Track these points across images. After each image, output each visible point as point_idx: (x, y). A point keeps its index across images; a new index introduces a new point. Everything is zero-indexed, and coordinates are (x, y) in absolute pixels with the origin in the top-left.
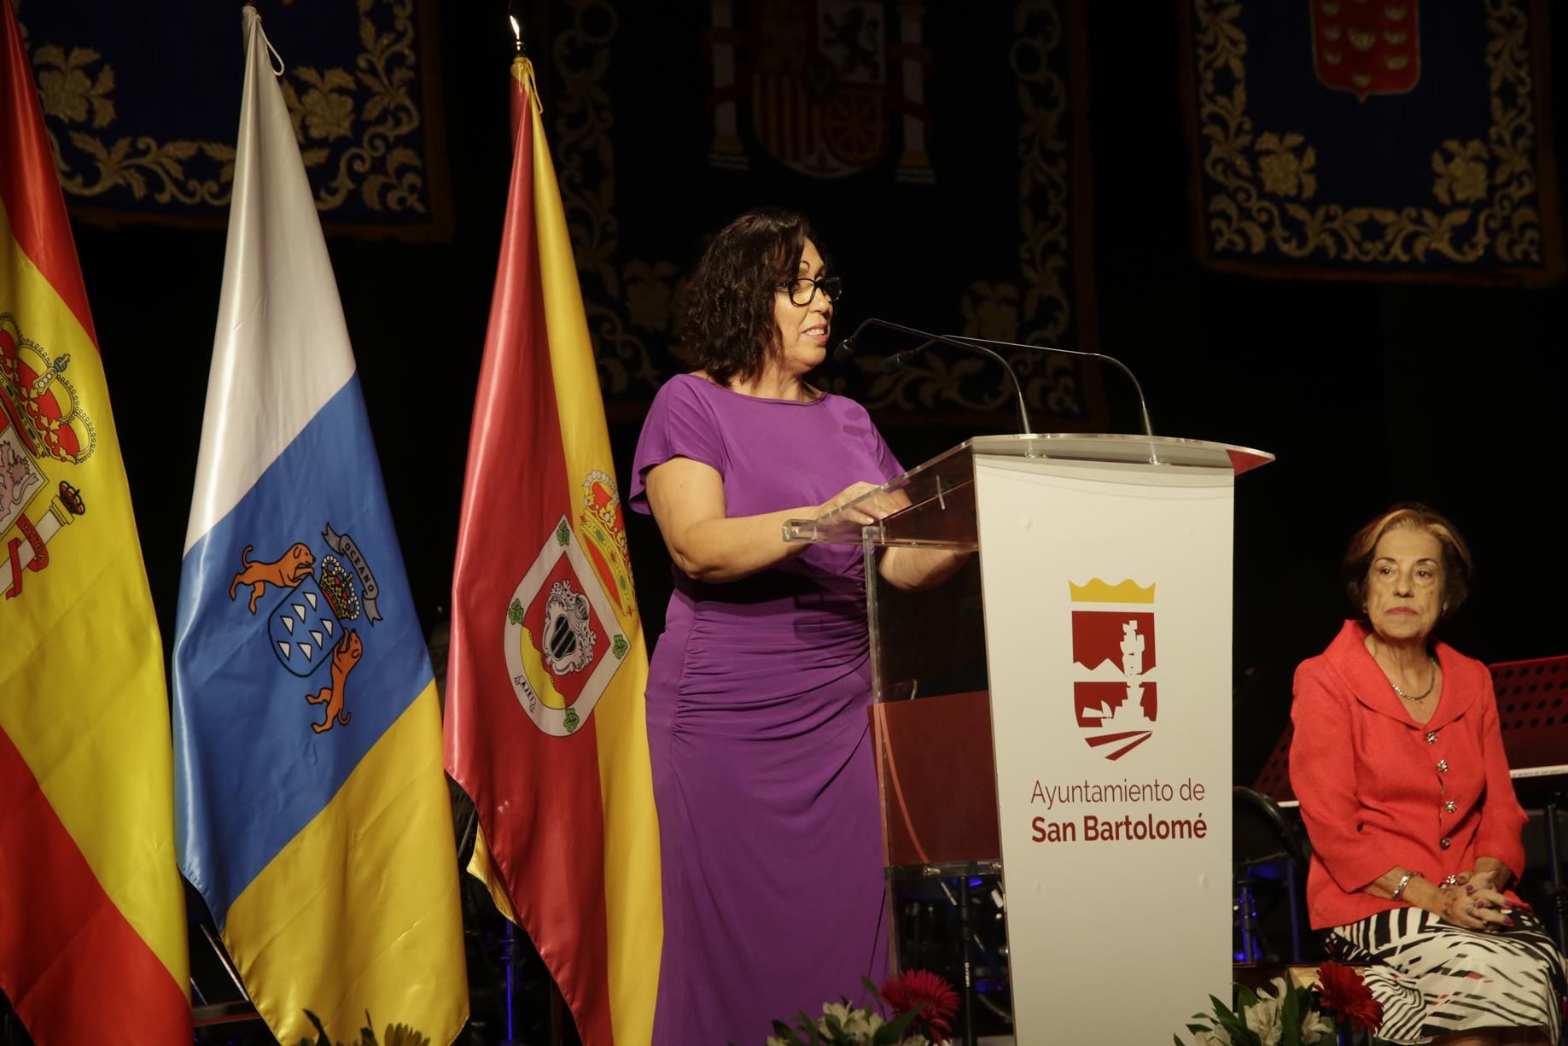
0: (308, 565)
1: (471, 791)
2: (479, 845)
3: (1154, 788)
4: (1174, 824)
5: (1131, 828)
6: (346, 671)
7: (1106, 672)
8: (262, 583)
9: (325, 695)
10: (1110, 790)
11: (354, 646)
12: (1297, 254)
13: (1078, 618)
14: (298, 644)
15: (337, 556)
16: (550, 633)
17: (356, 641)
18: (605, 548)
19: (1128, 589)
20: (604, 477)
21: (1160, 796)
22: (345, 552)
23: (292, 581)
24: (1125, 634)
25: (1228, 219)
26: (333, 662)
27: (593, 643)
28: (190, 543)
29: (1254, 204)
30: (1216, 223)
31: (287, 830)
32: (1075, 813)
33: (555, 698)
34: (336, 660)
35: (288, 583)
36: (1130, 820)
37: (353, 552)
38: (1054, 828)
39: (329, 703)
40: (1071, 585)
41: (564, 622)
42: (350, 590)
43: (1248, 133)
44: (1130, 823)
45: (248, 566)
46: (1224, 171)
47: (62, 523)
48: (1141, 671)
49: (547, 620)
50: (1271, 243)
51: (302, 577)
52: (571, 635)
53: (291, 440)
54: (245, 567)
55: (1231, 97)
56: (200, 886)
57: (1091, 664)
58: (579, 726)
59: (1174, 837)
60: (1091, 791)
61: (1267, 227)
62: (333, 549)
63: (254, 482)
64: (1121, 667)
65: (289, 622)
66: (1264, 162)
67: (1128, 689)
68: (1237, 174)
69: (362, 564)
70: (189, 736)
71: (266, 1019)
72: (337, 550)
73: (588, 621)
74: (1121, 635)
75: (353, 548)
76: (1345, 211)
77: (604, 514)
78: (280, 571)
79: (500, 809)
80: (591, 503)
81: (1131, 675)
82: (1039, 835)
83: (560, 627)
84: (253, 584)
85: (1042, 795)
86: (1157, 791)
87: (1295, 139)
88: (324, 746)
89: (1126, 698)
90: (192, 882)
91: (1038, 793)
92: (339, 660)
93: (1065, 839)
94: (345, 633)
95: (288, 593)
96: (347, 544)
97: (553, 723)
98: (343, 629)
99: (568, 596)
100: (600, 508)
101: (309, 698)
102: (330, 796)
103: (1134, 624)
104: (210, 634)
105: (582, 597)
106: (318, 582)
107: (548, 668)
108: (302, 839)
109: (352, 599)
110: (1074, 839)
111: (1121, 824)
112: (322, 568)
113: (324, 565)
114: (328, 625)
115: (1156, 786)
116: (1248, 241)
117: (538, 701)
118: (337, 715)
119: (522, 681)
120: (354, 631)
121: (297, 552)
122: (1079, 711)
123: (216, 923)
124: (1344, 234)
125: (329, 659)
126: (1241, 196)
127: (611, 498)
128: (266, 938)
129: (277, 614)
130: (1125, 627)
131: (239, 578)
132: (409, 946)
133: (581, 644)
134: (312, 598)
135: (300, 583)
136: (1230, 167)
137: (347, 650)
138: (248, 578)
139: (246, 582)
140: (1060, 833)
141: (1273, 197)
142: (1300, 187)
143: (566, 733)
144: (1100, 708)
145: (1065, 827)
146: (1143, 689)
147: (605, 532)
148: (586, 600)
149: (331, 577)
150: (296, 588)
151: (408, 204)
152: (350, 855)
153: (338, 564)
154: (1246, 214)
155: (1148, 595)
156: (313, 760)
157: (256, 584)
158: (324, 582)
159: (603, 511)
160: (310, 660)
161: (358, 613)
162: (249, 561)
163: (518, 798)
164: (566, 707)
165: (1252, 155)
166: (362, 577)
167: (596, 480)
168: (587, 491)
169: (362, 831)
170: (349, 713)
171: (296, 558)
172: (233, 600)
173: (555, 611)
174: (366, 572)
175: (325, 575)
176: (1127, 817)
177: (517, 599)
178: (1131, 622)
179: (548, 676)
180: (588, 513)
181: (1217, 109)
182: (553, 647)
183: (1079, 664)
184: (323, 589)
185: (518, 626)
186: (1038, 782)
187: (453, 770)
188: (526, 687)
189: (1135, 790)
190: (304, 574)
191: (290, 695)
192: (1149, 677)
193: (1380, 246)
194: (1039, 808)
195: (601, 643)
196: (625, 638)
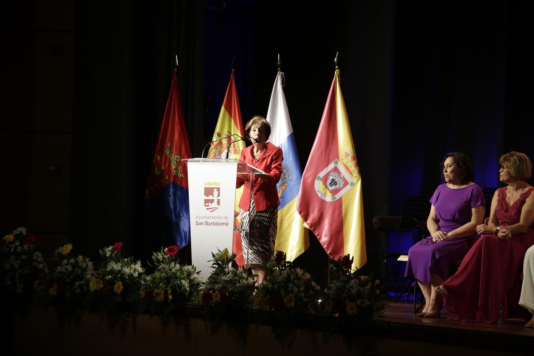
4: (222, 223)
5: (214, 224)
6: (283, 189)
7: (210, 197)
10: (210, 217)
11: (285, 185)
13: (205, 188)
16: (329, 181)
18: (349, 165)
19: (215, 183)
20: (348, 151)
22: (285, 168)
27: (343, 183)
32: (204, 221)
33: (329, 194)
34: (281, 187)
37: (287, 168)
40: (204, 183)
41: (334, 179)
49: (328, 180)
52: (336, 182)
57: (208, 196)
58: (336, 200)
60: (207, 217)
64: (213, 196)
67: (214, 200)
69: (289, 170)
72: (283, 168)
73: (342, 179)
74: (213, 191)
81: (215, 198)
82: (197, 224)
86: (219, 217)
89: (214, 202)
91: (197, 217)
97: (329, 198)
98: (283, 182)
99: (335, 174)
103: (216, 189)
105: (339, 175)
107: (328, 189)
109: (286, 176)
110: (203, 225)
117: (323, 195)
118: (280, 197)
119: (319, 191)
120: (286, 182)
122: (205, 204)
125: (279, 187)
127: (350, 155)
133: (339, 184)
140: (201, 224)
143: (332, 201)
144: (209, 203)
145: (202, 223)
146: (217, 200)
147: (349, 162)
148: (342, 175)
155: (219, 184)
159: (348, 157)
161: (287, 179)
163: (316, 213)
164: (332, 196)
167: (346, 152)
168: (344, 154)
169: (286, 218)
170: (283, 197)
173: (330, 178)
174: (290, 171)
177: (319, 176)
180: (344, 158)
182: (330, 184)
183: (205, 196)
185: (319, 181)
189: (215, 217)
192: (218, 198)
194: (197, 220)
195: (346, 183)
196: (354, 182)
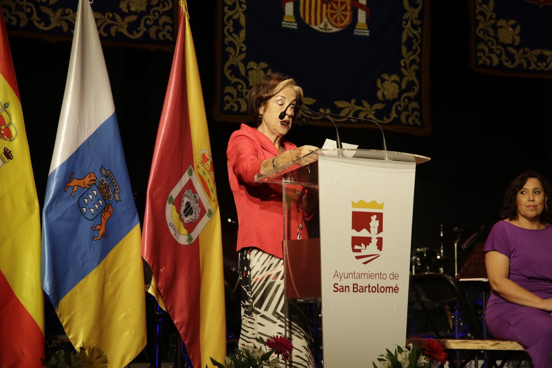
0: (94, 180)
1: (150, 263)
2: (153, 283)
3: (380, 275)
4: (386, 288)
6: (106, 219)
7: (364, 233)
8: (77, 186)
9: (99, 227)
10: (363, 275)
11: (110, 210)
12: (511, 66)
13: (354, 213)
14: (89, 208)
15: (105, 177)
16: (183, 207)
17: (111, 208)
18: (206, 178)
19: (374, 204)
20: (206, 152)
21: (382, 278)
22: (108, 176)
23: (88, 186)
24: (372, 220)
25: (484, 52)
26: (102, 215)
27: (200, 211)
28: (51, 171)
29: (494, 47)
30: (479, 54)
31: (82, 275)
32: (350, 282)
33: (184, 231)
34: (103, 215)
35: (86, 186)
36: (370, 286)
37: (111, 176)
38: (341, 287)
39: (100, 230)
40: (352, 202)
41: (189, 204)
42: (109, 190)
43: (493, 19)
44: (370, 287)
45: (72, 180)
46: (484, 34)
47: (4, 162)
48: (377, 233)
49: (182, 203)
50: (500, 62)
51: (92, 185)
52: (191, 208)
53: (90, 135)
54: (70, 180)
55: (488, 5)
56: (49, 293)
57: (358, 230)
58: (193, 241)
59: (386, 292)
60: (356, 275)
61: (499, 56)
62: (103, 175)
63: (75, 150)
64: (369, 231)
65: (86, 201)
66: (499, 30)
67: (372, 239)
68: (489, 35)
69: (114, 180)
70: (47, 240)
71: (72, 341)
72: (105, 175)
73: (198, 204)
74: (370, 220)
75: (111, 175)
76: (531, 50)
77: (206, 165)
78: (84, 182)
79: (161, 270)
80: (201, 161)
81: (374, 234)
82: (336, 290)
83: (187, 206)
84: (73, 186)
85: (338, 275)
86: (381, 276)
87: (512, 22)
88: (97, 246)
89: (371, 242)
90: (46, 292)
91: (336, 275)
92: (104, 215)
93: (345, 291)
94: (107, 205)
95: (86, 190)
96: (109, 173)
97: (183, 240)
98: (106, 204)
99: (191, 194)
100: (205, 163)
101: (93, 228)
102: (99, 263)
103: (375, 216)
104: (56, 204)
105: (196, 195)
106: (98, 186)
107: (182, 220)
108: (88, 278)
109: (110, 193)
110: (349, 291)
111: (367, 287)
112: (99, 181)
113: (100, 180)
114: (101, 202)
115: (381, 274)
116: (491, 61)
117: (177, 232)
118: (103, 234)
119: (172, 224)
121: (90, 175)
122: (353, 247)
123: (54, 306)
124: (530, 59)
125: (101, 214)
126: (490, 43)
127: (209, 160)
128: (73, 313)
129: (82, 197)
130: (372, 217)
131: (68, 184)
132: (126, 318)
133: (195, 212)
134: (95, 192)
135: (91, 187)
136: (486, 32)
137: (107, 211)
138: (72, 184)
139: (71, 186)
140: (344, 289)
141: (503, 44)
142: (514, 41)
143: (188, 244)
144: (361, 246)
145: (346, 287)
146: (377, 240)
147: (206, 172)
148: (198, 196)
149: (102, 185)
150: (89, 188)
151: (167, 37)
152: (105, 285)
153: (105, 180)
154: (491, 51)
155: (381, 206)
156: (93, 250)
157: (75, 187)
158: (100, 187)
159: (206, 164)
160: (93, 214)
161: (112, 198)
162: (72, 178)
163: (168, 267)
164: (188, 235)
165: (495, 28)
166: (114, 185)
167: (204, 153)
168: (200, 157)
169: (110, 276)
170: (107, 234)
171: (90, 177)
172: (66, 192)
173: (186, 200)
174: (116, 183)
175: (100, 184)
176: (369, 285)
177: (171, 195)
178: (374, 216)
179: (182, 223)
180: (200, 165)
181: (482, 9)
182: (184, 213)
183: (354, 230)
184: (99, 189)
185: (171, 205)
186: (336, 271)
187: (144, 256)
188: (173, 227)
189: (372, 275)
190: (92, 183)
191: (85, 227)
192: (380, 235)
193: (545, 64)
194: (336, 280)
195: (203, 212)
196: (212, 210)
